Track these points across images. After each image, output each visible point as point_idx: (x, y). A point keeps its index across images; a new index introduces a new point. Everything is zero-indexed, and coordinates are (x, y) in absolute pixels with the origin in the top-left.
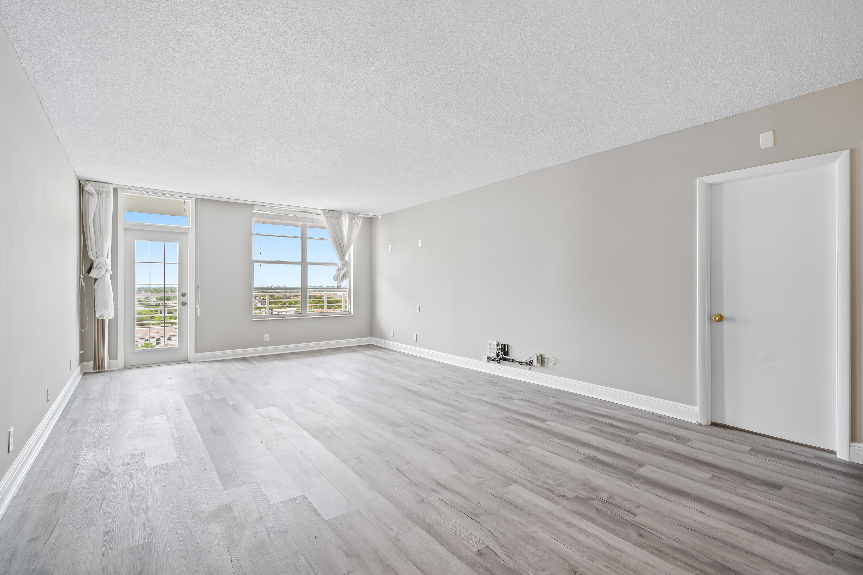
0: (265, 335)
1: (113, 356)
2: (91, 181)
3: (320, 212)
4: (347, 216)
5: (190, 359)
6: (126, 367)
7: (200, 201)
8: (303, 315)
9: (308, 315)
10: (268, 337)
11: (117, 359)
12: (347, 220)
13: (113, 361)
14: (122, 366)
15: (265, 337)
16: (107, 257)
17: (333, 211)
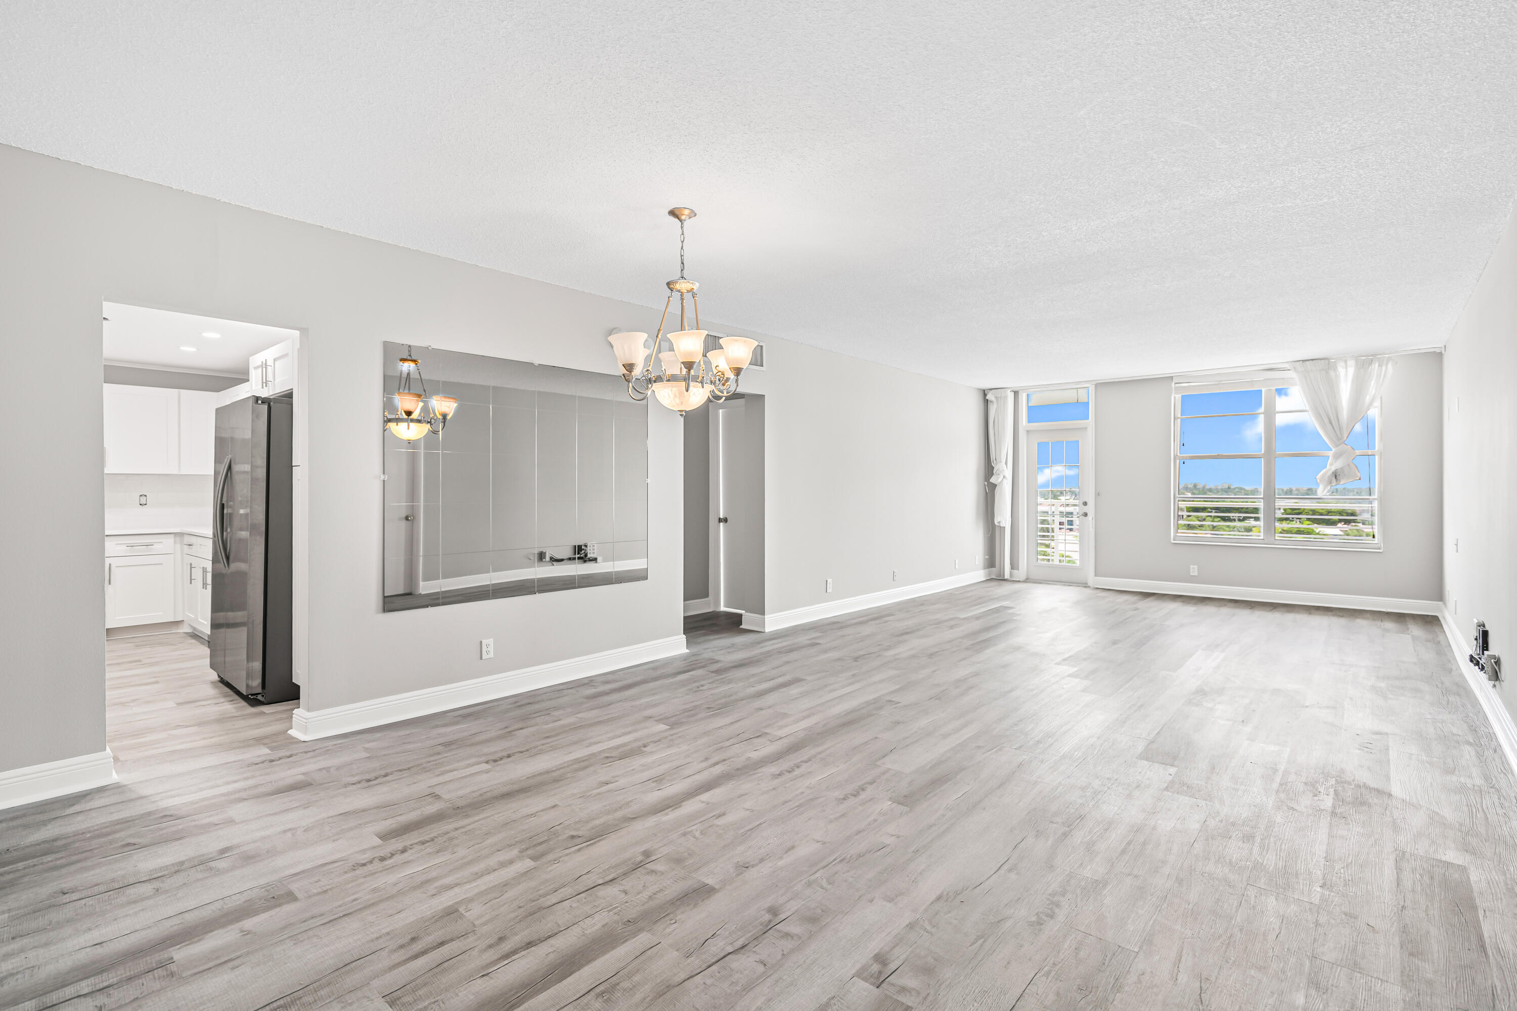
0: (1192, 566)
1: (1014, 566)
2: (991, 389)
3: (1287, 366)
4: (1351, 363)
5: (1090, 583)
6: (1027, 580)
7: (1101, 385)
8: (1266, 542)
9: (1276, 542)
10: (1196, 570)
11: (1018, 570)
12: (1351, 371)
13: (1015, 571)
14: (1023, 578)
15: (1191, 570)
16: (1006, 463)
17: (1312, 360)
